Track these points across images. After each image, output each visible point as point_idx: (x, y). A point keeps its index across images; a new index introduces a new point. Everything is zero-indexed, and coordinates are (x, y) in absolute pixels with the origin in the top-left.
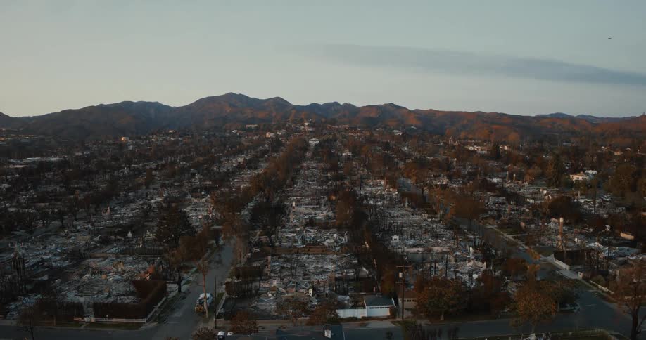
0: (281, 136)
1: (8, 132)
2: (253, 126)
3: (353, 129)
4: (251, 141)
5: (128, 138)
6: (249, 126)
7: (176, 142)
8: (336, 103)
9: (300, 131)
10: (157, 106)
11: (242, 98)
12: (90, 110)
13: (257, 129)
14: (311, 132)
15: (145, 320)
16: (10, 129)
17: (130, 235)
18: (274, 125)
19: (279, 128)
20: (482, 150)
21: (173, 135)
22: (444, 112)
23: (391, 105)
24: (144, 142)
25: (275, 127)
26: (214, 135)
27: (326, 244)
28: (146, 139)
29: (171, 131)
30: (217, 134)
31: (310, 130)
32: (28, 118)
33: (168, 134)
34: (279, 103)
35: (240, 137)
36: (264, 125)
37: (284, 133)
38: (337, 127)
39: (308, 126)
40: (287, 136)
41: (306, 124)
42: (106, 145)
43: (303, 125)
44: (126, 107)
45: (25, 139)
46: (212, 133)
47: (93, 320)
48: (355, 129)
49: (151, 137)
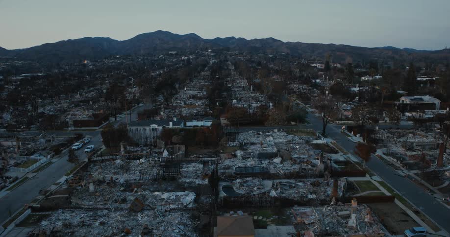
0: (192, 59)
1: (7, 60)
2: (174, 52)
3: (241, 54)
4: (172, 62)
5: (89, 61)
6: (171, 52)
7: (122, 63)
8: (233, 38)
9: (205, 56)
10: (108, 40)
11: (167, 34)
12: (62, 44)
13: (176, 54)
14: (213, 56)
15: (97, 128)
16: (7, 57)
17: (91, 102)
18: (188, 51)
19: (191, 54)
20: (321, 66)
21: (119, 59)
23: (271, 38)
24: (100, 64)
25: (189, 53)
26: (147, 59)
27: (197, 104)
28: (101, 62)
29: (118, 56)
30: (149, 58)
31: (212, 54)
32: (19, 50)
33: (116, 58)
34: (193, 38)
35: (165, 60)
36: (181, 52)
37: (194, 57)
38: (230, 52)
39: (211, 52)
40: (196, 58)
41: (210, 51)
42: (74, 65)
43: (208, 52)
44: (87, 41)
45: (18, 63)
46: (145, 57)
47: (73, 129)
48: (242, 54)
49: (104, 60)
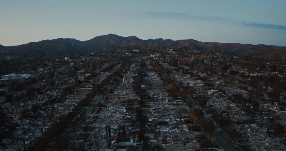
2: (137, 51)
5: (68, 58)
6: (135, 50)
8: (161, 39)
10: (74, 40)
13: (141, 52)
21: (94, 56)
22: (222, 43)
28: (79, 58)
29: (92, 54)
37: (160, 55)
49: (82, 57)
